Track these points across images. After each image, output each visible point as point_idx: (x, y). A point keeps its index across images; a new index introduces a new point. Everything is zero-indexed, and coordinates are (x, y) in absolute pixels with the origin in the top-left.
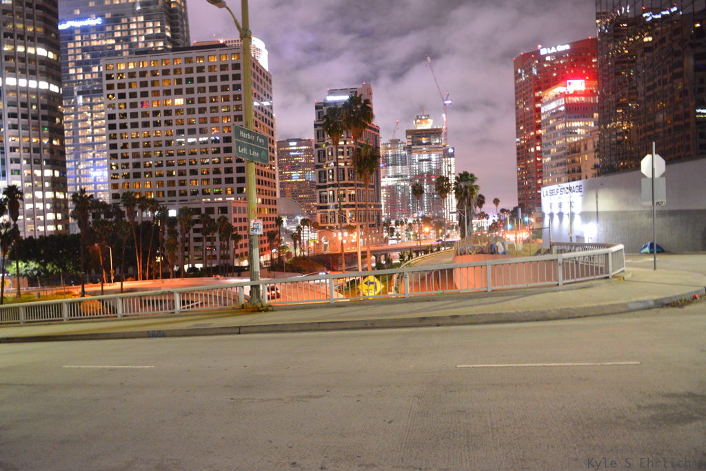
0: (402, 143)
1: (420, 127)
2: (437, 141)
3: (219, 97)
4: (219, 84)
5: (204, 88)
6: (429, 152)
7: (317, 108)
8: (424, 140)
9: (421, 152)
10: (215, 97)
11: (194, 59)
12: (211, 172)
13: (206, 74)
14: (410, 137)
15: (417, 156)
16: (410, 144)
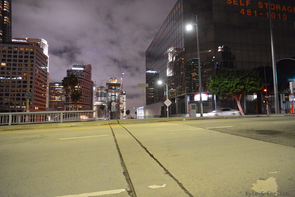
0: (105, 88)
1: (112, 83)
2: (119, 88)
3: (23, 64)
4: (23, 59)
5: (16, 60)
6: (115, 92)
7: (67, 72)
8: (113, 88)
9: (112, 92)
10: (21, 64)
11: (13, 48)
12: (16, 95)
13: (18, 55)
14: (108, 86)
15: (110, 93)
16: (108, 88)
